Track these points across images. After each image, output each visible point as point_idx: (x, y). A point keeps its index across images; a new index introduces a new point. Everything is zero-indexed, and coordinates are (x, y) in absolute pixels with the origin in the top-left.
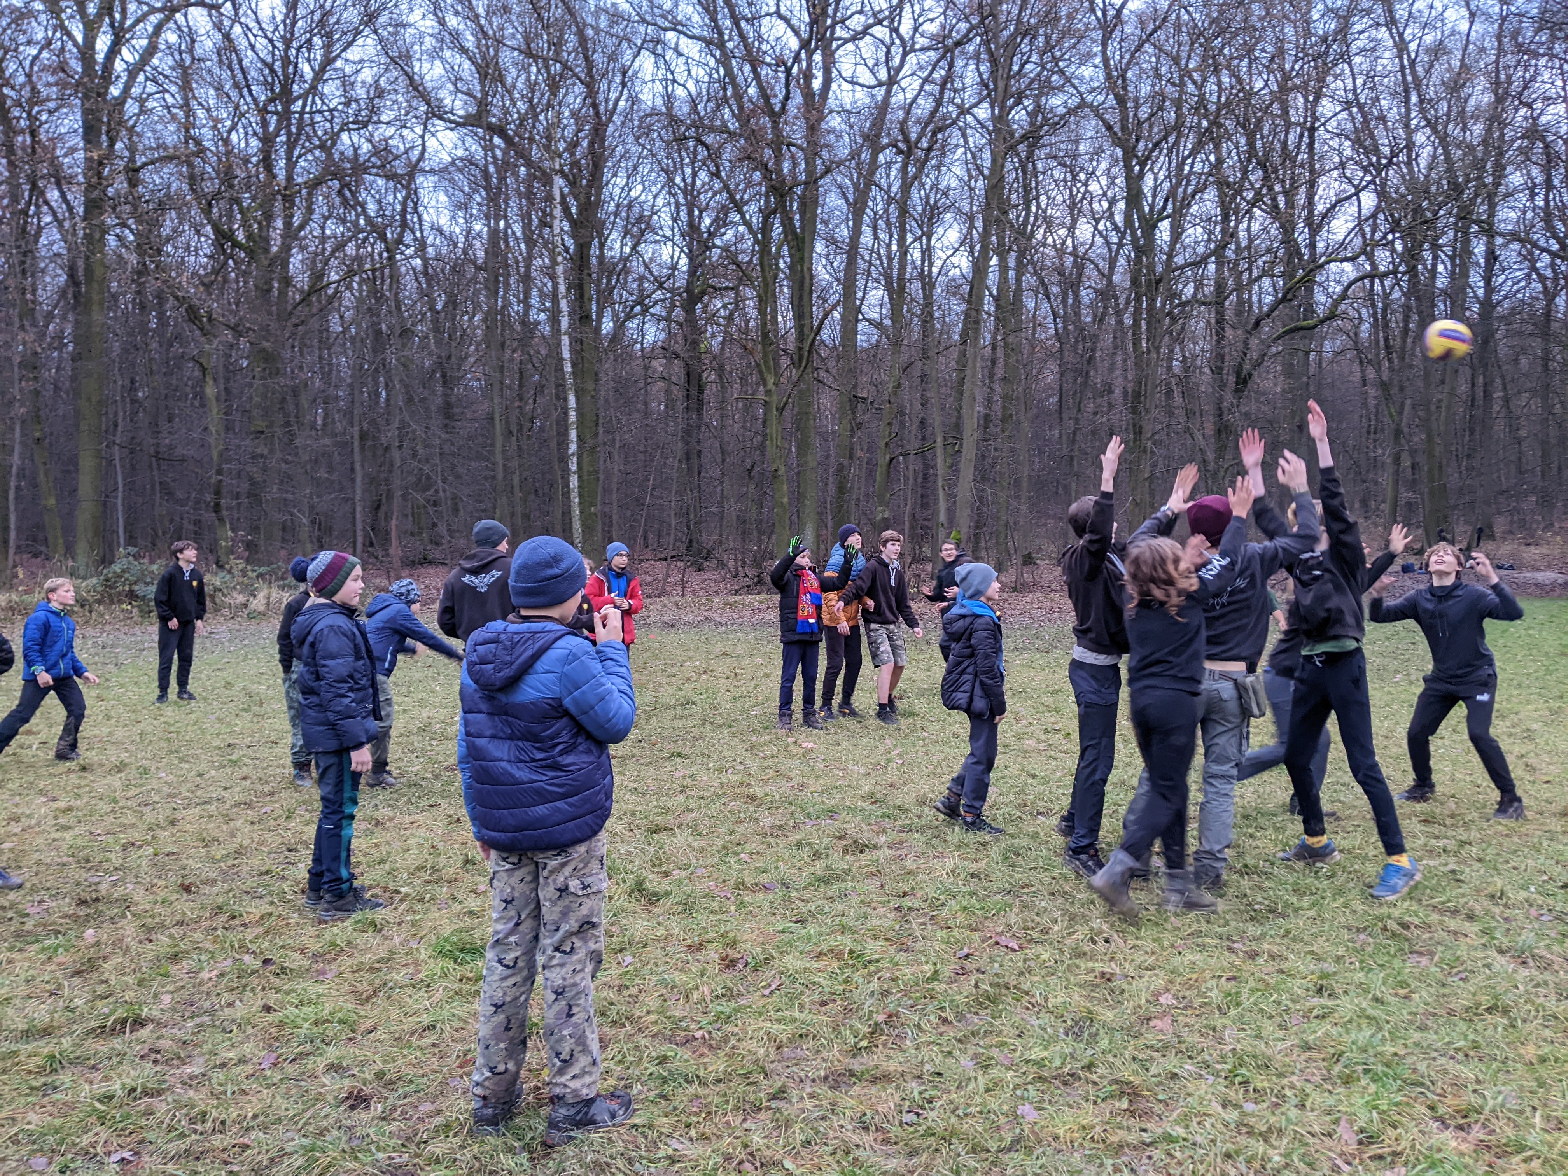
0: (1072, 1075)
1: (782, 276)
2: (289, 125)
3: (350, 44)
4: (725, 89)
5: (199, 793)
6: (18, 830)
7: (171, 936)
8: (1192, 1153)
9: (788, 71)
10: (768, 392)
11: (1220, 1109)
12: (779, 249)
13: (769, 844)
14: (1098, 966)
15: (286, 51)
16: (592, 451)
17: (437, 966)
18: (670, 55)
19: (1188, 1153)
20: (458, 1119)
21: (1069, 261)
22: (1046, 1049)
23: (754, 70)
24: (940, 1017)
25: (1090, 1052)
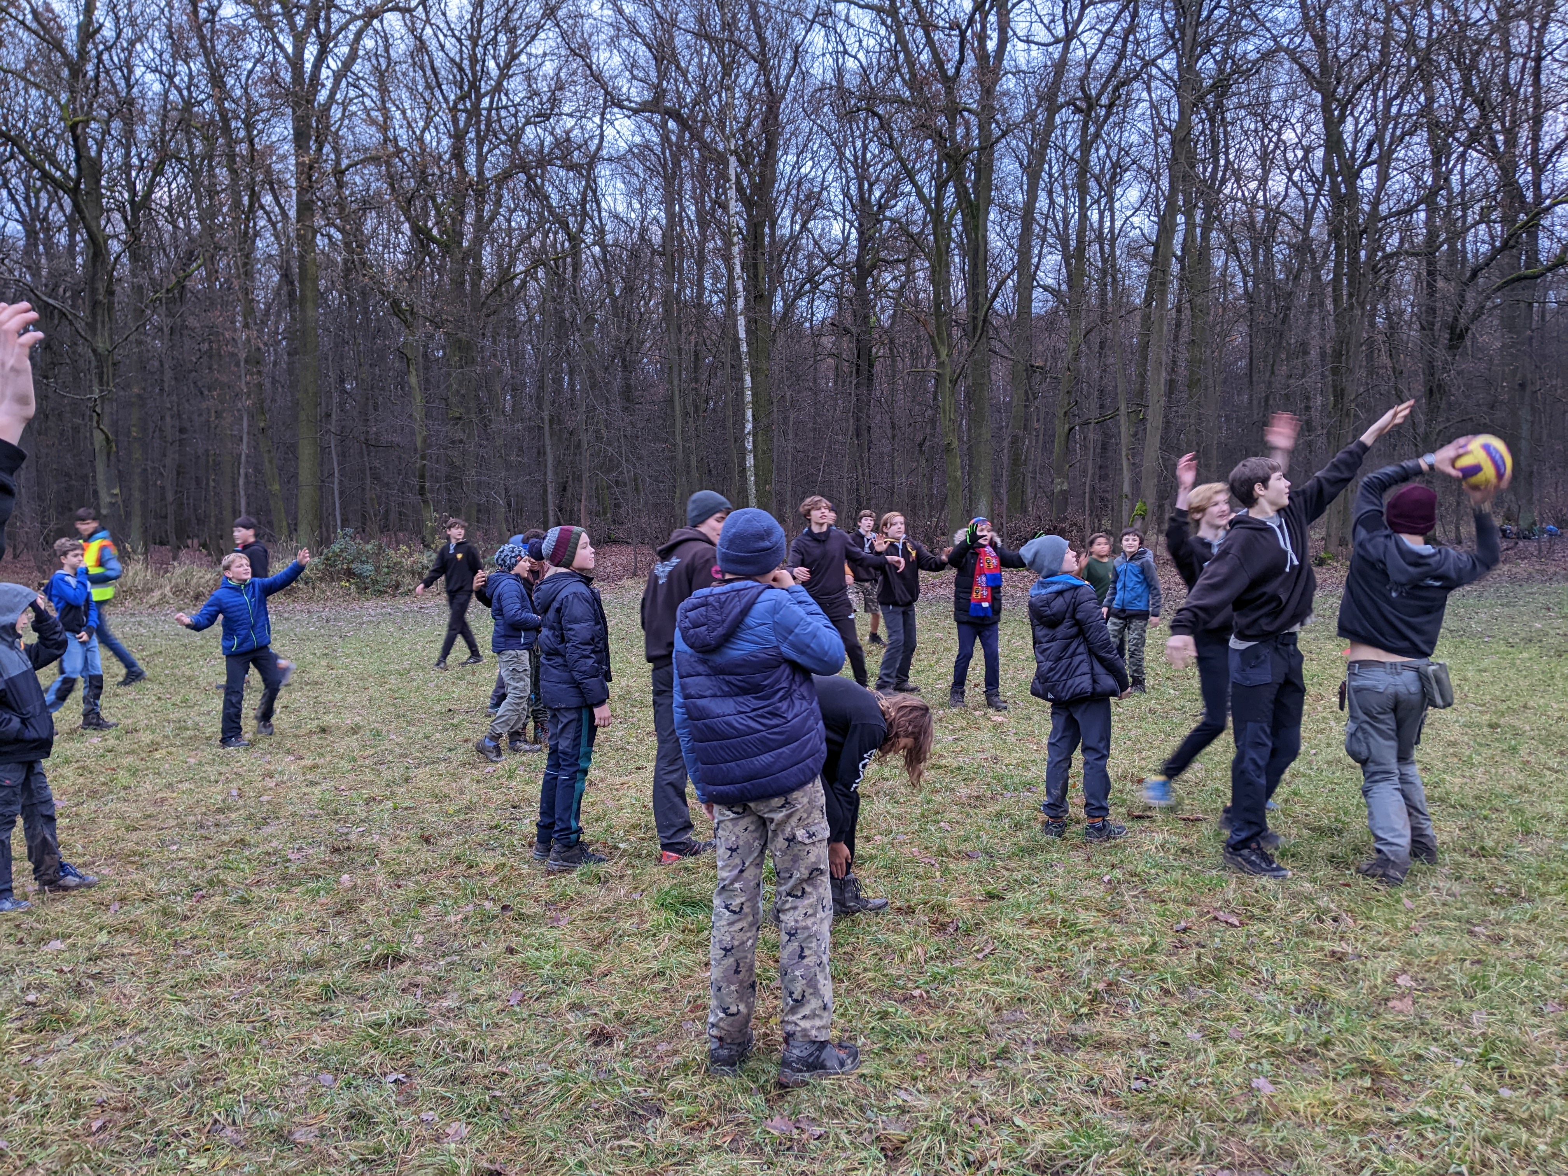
0: (1307, 1052)
1: (953, 245)
2: (478, 122)
3: (533, 38)
4: (896, 58)
5: (427, 753)
6: (272, 785)
7: (417, 882)
8: (1446, 1135)
9: (962, 34)
10: (941, 365)
11: (1473, 1093)
12: (951, 218)
13: (968, 814)
14: (1328, 946)
15: (474, 50)
16: (768, 428)
17: (661, 917)
18: (840, 26)
19: (1440, 1135)
20: (694, 1059)
21: (1260, 215)
22: (1277, 1025)
23: (927, 35)
24: (1162, 988)
25: (1325, 1030)
